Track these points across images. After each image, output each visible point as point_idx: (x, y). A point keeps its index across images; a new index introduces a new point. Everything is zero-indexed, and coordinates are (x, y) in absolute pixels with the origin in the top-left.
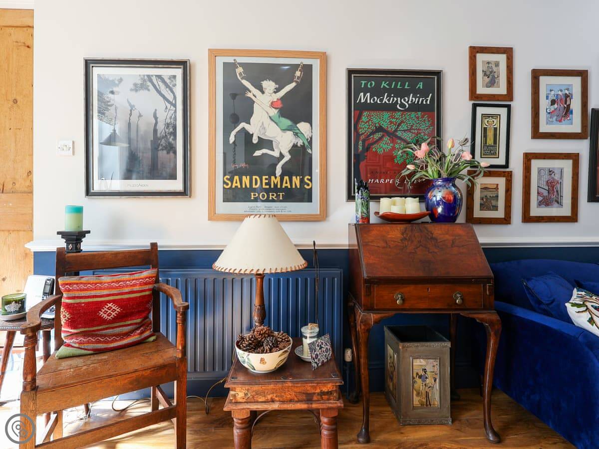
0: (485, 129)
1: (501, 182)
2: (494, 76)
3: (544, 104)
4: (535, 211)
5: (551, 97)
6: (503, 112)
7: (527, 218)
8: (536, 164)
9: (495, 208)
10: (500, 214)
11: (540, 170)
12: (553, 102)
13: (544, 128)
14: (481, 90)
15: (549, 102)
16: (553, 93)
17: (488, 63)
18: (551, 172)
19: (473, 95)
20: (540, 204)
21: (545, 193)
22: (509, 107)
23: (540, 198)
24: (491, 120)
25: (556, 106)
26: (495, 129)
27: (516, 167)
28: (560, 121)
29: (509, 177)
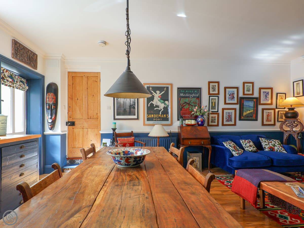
0: (212, 102)
1: (216, 116)
2: (214, 89)
3: (227, 96)
4: (225, 123)
5: (229, 94)
7: (223, 125)
8: (225, 111)
9: (215, 122)
10: (216, 124)
11: (226, 113)
12: (230, 95)
13: (227, 102)
14: (211, 92)
15: (229, 95)
16: (229, 93)
17: (213, 85)
18: (229, 113)
19: (209, 94)
20: (226, 121)
21: (228, 118)
22: (218, 97)
23: (226, 120)
24: (214, 100)
25: (230, 96)
26: (215, 102)
27: (220, 111)
28: (232, 100)
29: (218, 114)
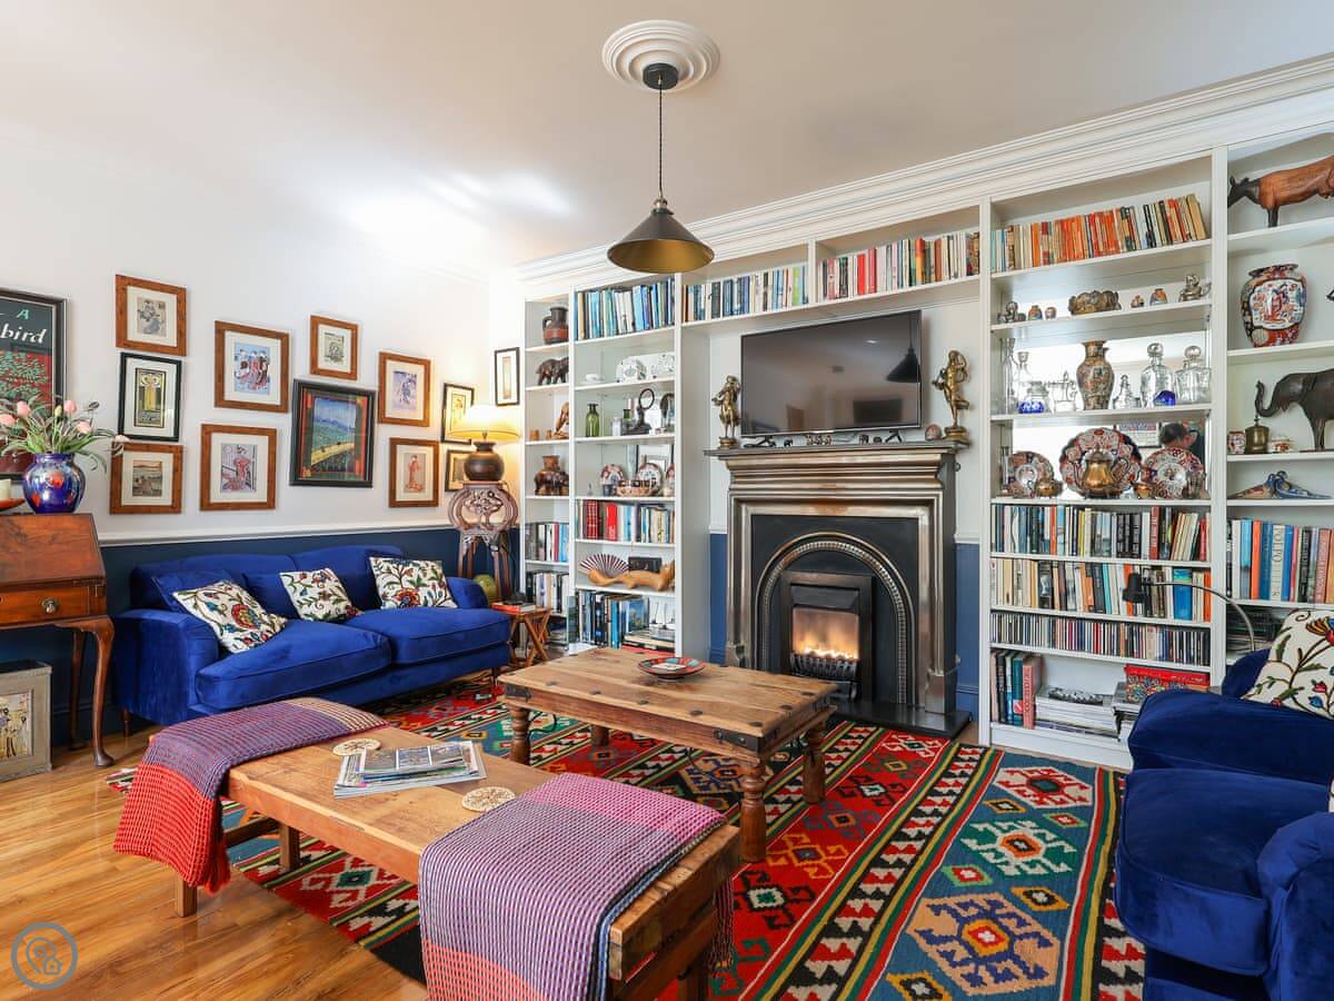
0: (142, 388)
1: (167, 460)
2: (156, 321)
4: (217, 496)
5: (242, 358)
6: (171, 369)
7: (206, 505)
8: (218, 439)
9: (158, 493)
10: (166, 499)
11: (224, 447)
12: (244, 365)
13: (230, 395)
15: (238, 364)
16: (243, 353)
17: (148, 302)
18: (239, 449)
19: (121, 339)
20: (225, 487)
21: (233, 475)
22: (179, 364)
23: (225, 481)
24: (150, 377)
25: (248, 370)
26: (159, 391)
27: (191, 440)
28: (254, 388)
29: (179, 455)
